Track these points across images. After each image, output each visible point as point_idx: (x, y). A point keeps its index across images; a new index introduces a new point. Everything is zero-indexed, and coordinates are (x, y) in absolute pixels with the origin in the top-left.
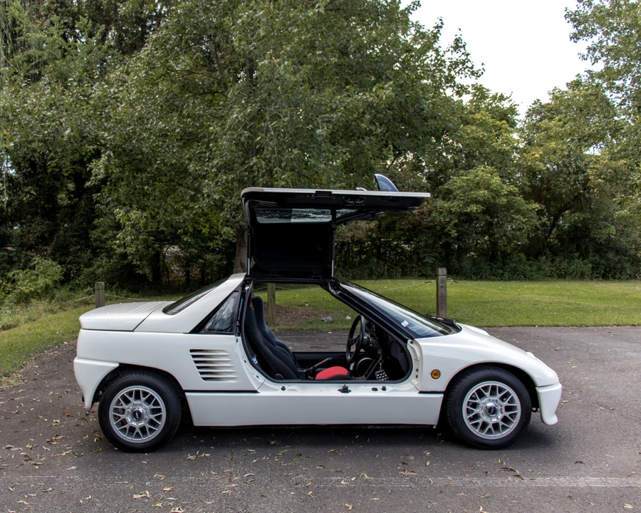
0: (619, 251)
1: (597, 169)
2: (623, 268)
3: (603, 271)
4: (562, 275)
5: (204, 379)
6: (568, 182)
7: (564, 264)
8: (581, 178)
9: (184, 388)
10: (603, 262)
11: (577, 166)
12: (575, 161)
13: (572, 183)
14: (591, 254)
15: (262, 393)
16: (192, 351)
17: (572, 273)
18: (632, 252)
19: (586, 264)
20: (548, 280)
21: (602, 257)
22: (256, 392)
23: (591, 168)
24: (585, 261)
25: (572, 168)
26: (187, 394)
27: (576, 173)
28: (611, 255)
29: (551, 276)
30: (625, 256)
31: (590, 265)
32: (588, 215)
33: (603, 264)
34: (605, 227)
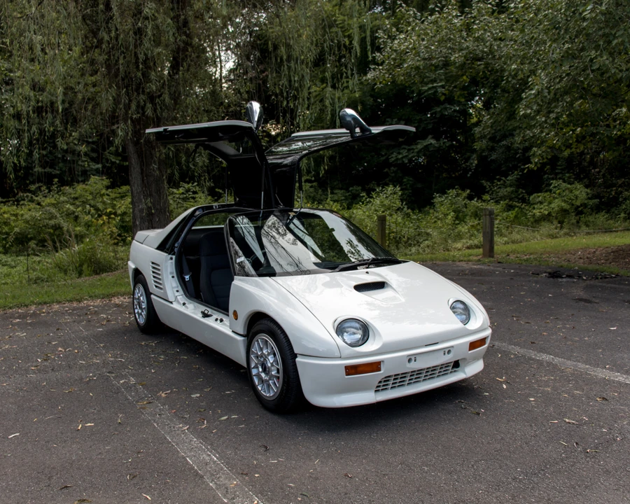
5: (156, 286)
9: (151, 291)
15: (175, 306)
16: (153, 263)
22: (171, 303)
26: (152, 296)
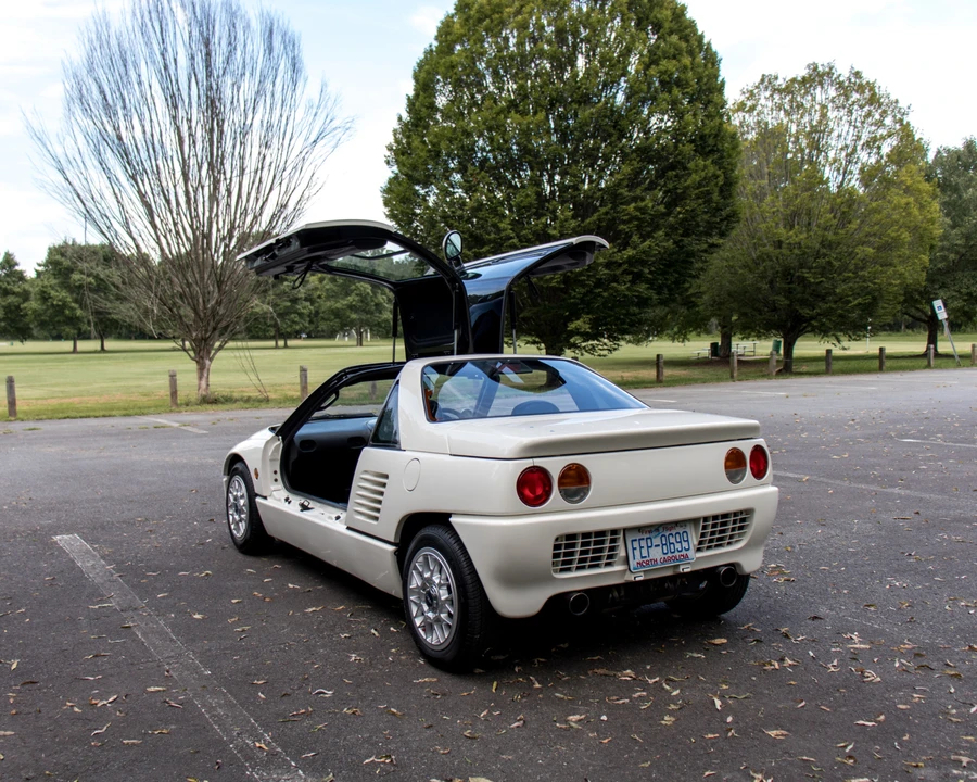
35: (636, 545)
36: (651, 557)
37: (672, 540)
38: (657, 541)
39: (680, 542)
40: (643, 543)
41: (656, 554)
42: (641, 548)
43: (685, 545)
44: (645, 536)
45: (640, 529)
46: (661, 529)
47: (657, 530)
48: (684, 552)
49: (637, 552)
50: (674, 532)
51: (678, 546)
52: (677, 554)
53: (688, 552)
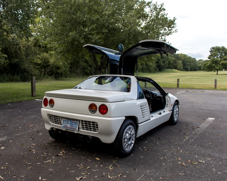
0: (28, 72)
1: (23, 45)
2: (29, 78)
3: (23, 79)
4: (12, 80)
5: (143, 117)
6: (14, 48)
7: (12, 77)
8: (18, 47)
10: (23, 76)
11: (16, 43)
12: (16, 41)
13: (15, 49)
14: (20, 73)
16: (141, 106)
17: (14, 80)
18: (31, 73)
19: (18, 77)
20: (7, 82)
21: (23, 74)
23: (20, 44)
24: (18, 76)
25: (15, 43)
26: (139, 125)
27: (16, 45)
28: (26, 74)
29: (8, 81)
30: (29, 74)
31: (20, 77)
32: (19, 60)
33: (23, 77)
34: (24, 64)
35: (64, 122)
36: (67, 126)
37: (73, 124)
38: (69, 122)
39: (75, 125)
40: (66, 122)
41: (69, 125)
42: (65, 123)
43: (76, 126)
44: (67, 120)
45: (66, 118)
46: (71, 120)
47: (70, 120)
48: (75, 128)
49: (64, 123)
50: (74, 122)
51: (74, 126)
52: (73, 127)
53: (76, 128)
